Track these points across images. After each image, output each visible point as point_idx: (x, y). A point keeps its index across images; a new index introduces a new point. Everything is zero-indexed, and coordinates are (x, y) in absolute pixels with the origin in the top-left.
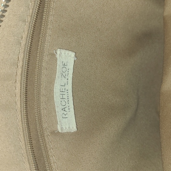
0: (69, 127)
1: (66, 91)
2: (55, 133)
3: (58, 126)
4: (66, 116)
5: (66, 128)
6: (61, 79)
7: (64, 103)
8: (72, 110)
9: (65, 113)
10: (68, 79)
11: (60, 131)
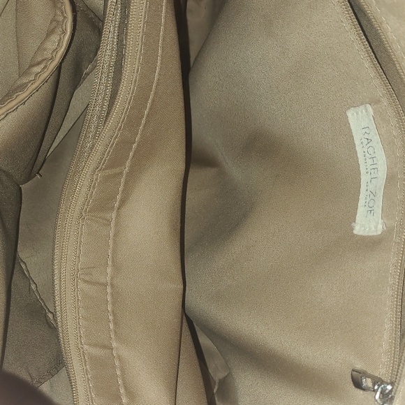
0: (357, 114)
1: (369, 170)
2: (374, 102)
3: (372, 113)
4: (364, 131)
5: (362, 112)
6: (376, 187)
7: (371, 150)
8: (357, 142)
9: (366, 136)
10: (367, 190)
11: (368, 105)
